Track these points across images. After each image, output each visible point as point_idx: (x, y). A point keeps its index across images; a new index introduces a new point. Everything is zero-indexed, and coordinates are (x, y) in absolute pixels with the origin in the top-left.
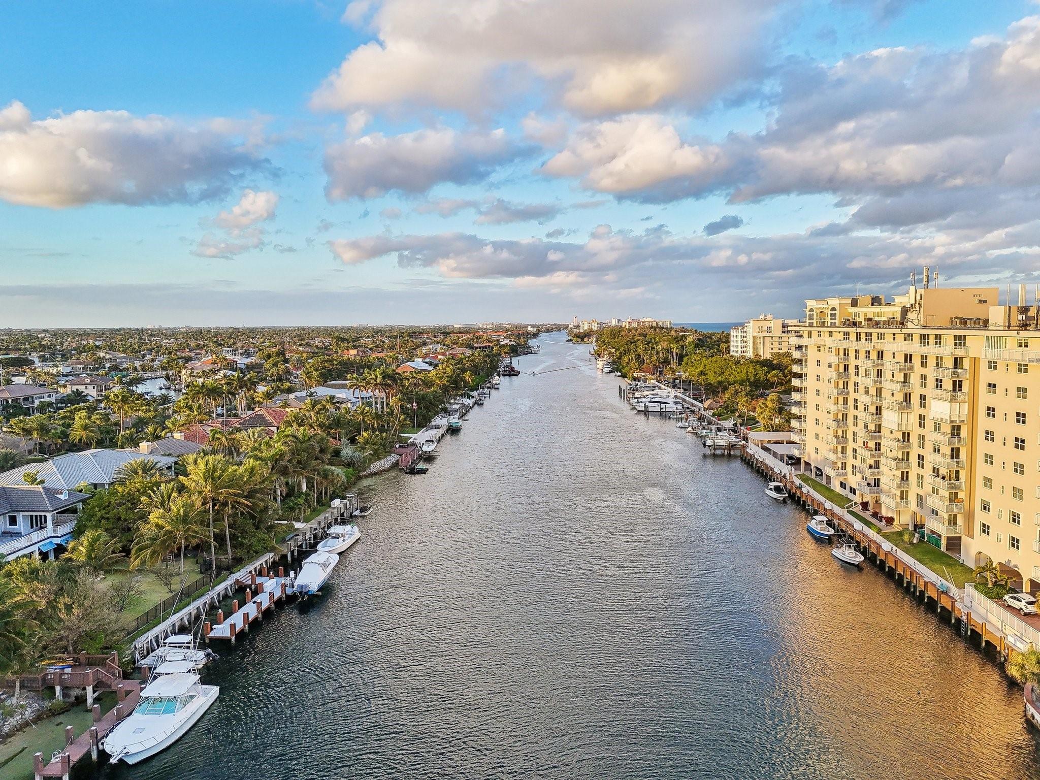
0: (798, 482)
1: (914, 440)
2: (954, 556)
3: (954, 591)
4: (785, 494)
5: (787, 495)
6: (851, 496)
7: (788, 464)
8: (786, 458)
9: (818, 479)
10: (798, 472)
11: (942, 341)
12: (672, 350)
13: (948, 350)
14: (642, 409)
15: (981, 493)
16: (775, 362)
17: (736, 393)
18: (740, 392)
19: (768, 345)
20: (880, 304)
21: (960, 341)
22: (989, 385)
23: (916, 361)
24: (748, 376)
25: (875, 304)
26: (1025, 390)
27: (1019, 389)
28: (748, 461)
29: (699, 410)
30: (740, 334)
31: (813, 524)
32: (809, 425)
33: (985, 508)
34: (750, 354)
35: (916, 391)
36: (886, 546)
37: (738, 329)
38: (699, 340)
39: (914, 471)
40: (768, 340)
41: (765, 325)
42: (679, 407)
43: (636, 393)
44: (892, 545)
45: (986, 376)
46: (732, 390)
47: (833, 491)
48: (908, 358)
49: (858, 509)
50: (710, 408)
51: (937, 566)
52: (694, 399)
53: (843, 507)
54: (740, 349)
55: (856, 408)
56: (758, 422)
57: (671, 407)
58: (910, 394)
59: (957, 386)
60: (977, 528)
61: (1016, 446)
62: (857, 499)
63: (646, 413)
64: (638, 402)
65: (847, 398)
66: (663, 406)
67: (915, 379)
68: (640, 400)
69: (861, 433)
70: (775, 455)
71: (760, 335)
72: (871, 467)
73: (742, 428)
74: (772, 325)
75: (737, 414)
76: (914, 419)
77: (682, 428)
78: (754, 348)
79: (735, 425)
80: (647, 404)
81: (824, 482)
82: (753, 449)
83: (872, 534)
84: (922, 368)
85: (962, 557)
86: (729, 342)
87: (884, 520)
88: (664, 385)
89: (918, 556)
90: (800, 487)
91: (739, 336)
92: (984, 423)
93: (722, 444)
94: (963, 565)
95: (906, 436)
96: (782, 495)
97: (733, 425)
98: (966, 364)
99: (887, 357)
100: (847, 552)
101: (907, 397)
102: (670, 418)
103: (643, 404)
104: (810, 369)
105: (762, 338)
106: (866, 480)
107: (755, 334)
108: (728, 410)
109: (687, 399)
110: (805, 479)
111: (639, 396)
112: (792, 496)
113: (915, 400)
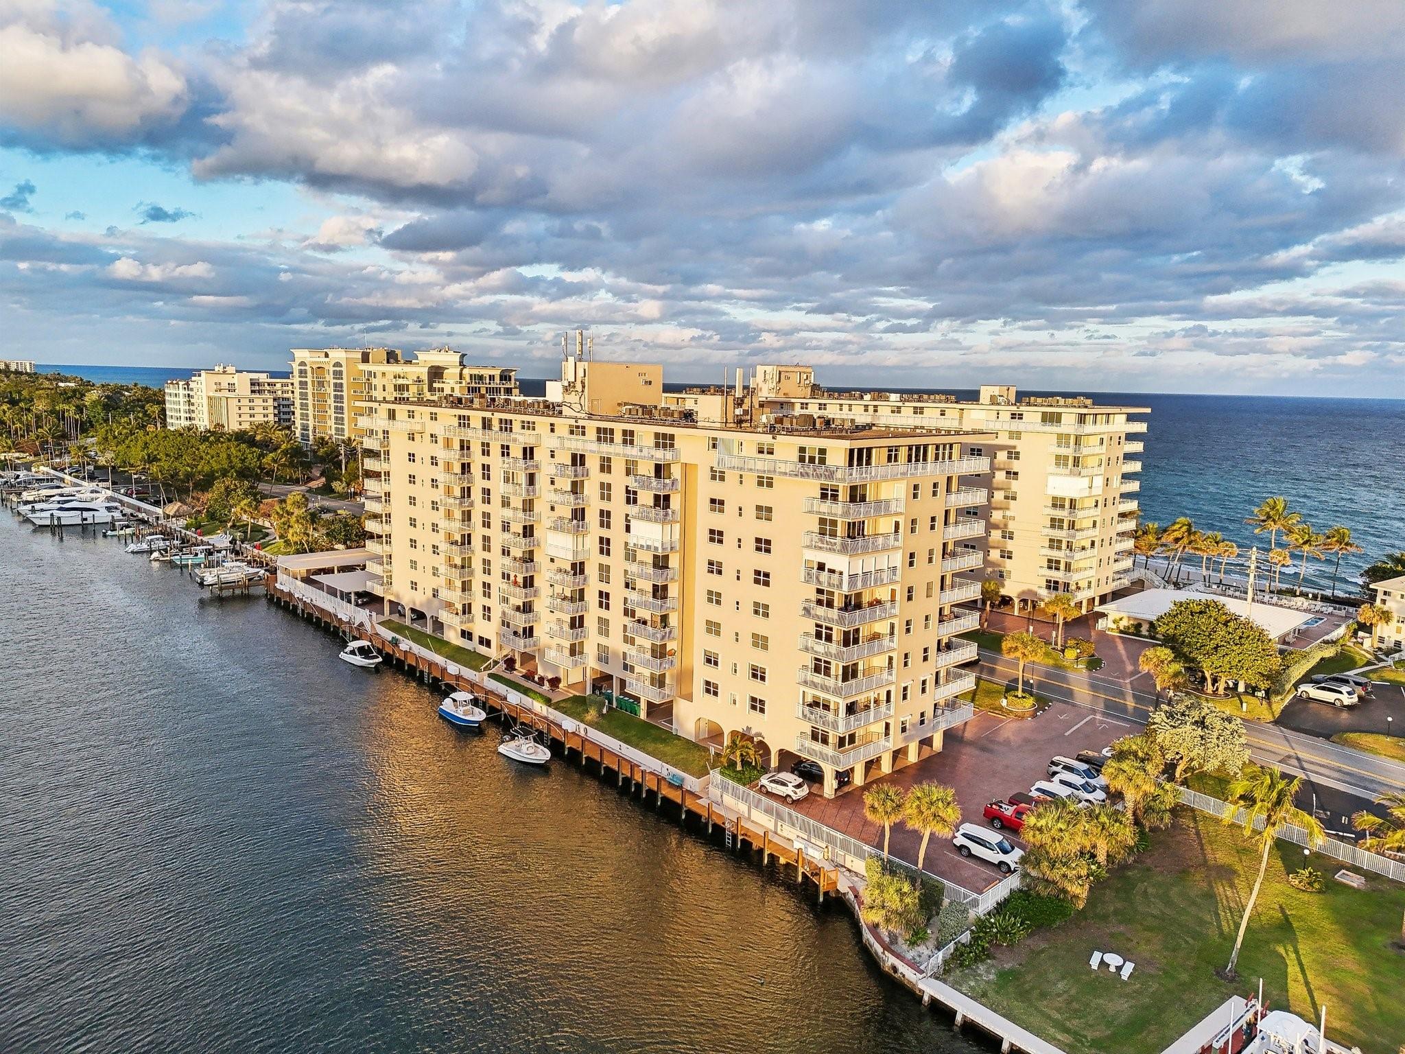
0: (388, 634)
1: (592, 571)
2: (662, 724)
3: (691, 783)
4: (376, 657)
5: (380, 659)
6: (483, 650)
7: (357, 605)
8: (353, 597)
9: (416, 626)
10: (382, 619)
11: (635, 438)
12: (66, 414)
13: (645, 452)
14: (48, 522)
15: (701, 642)
16: (258, 438)
17: (228, 491)
18: (235, 490)
19: (234, 411)
20: (397, 361)
21: (665, 441)
22: (713, 501)
23: (593, 464)
24: (231, 462)
25: (391, 360)
26: (769, 510)
27: (759, 508)
28: (284, 606)
29: (158, 518)
30: (182, 392)
31: (447, 705)
32: (399, 547)
33: (711, 660)
34: (203, 422)
35: (593, 504)
36: (569, 724)
37: (177, 384)
38: (107, 397)
39: (593, 613)
40: (233, 404)
41: (225, 380)
42: (117, 515)
43: (25, 494)
44: (578, 723)
45: (705, 489)
46: (219, 487)
47: (448, 643)
48: (578, 460)
49: (500, 669)
50: (177, 516)
51: (651, 746)
52: (139, 499)
53: (477, 669)
54: (183, 415)
55: (486, 524)
56: (267, 535)
57: (103, 516)
58: (583, 510)
59: (662, 501)
60: (698, 687)
61: (757, 581)
62: (492, 653)
63: (56, 529)
64: (33, 510)
65: (469, 512)
66: (85, 514)
67: (591, 489)
68: (38, 506)
69: (499, 563)
70: (332, 592)
71: (218, 394)
72: (518, 609)
73: (244, 546)
74: (235, 381)
75: (229, 525)
76: (592, 543)
77: (137, 553)
78: (210, 414)
79: (233, 542)
80: (57, 513)
81: (429, 630)
82: (284, 584)
83: (539, 707)
84: (602, 474)
85: (673, 727)
86: (164, 402)
87: (546, 683)
88: (70, 474)
89: (619, 733)
90: (395, 643)
91: (181, 396)
92: (704, 551)
93: (230, 579)
94: (678, 738)
95: (578, 568)
96: (371, 661)
97: (231, 542)
98: (676, 472)
99: (540, 455)
100: (524, 748)
101: (579, 514)
102: (105, 536)
103: (47, 514)
104: (397, 465)
105: (224, 401)
106: (508, 626)
107: (211, 394)
108: (216, 519)
109: (126, 499)
110: (399, 629)
111: (31, 499)
112: (388, 658)
113: (592, 517)
